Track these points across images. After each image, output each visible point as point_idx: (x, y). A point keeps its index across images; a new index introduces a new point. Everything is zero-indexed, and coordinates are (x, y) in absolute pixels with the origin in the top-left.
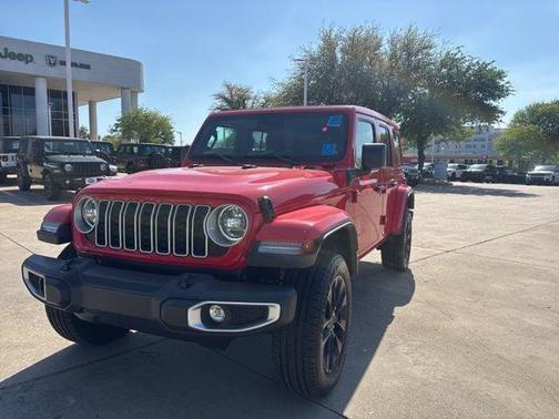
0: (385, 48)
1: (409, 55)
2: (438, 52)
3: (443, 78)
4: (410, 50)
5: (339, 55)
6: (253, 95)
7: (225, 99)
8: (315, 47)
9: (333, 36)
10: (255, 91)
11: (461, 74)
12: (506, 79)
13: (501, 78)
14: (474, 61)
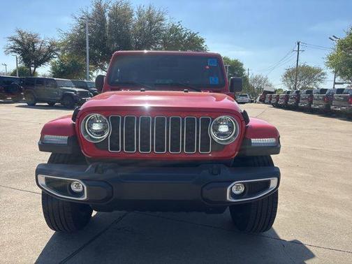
0: (135, 17)
1: (151, 23)
2: (167, 23)
3: (172, 39)
4: (151, 20)
5: (108, 18)
6: (40, 40)
7: (18, 41)
8: (90, 10)
9: (103, 5)
10: (42, 37)
11: (181, 38)
12: (205, 44)
13: (203, 43)
14: (188, 32)
